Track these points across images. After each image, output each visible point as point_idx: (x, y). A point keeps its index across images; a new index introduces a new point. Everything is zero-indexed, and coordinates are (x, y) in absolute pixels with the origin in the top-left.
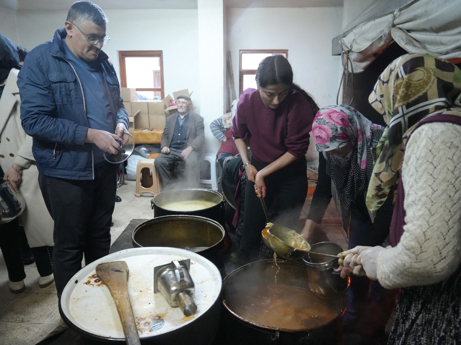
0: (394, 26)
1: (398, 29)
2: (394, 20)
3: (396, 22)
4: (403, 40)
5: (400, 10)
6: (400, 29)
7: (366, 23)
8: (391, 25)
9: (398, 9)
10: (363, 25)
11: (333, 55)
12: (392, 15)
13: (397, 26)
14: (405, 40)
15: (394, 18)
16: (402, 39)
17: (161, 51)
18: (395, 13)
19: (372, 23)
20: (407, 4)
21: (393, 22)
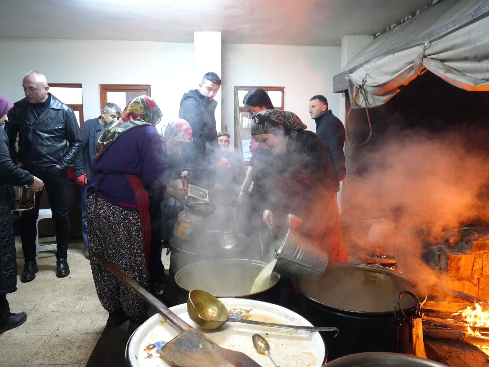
0: (425, 56)
1: (431, 60)
2: (424, 51)
3: (427, 53)
4: (441, 69)
5: (431, 42)
6: (433, 59)
7: (383, 57)
8: (422, 56)
9: (429, 41)
10: (377, 60)
11: (334, 92)
12: (423, 46)
13: (428, 57)
14: (443, 69)
15: (425, 49)
16: (439, 68)
17: (149, 86)
18: (425, 44)
19: (391, 56)
20: (439, 36)
21: (424, 53)
